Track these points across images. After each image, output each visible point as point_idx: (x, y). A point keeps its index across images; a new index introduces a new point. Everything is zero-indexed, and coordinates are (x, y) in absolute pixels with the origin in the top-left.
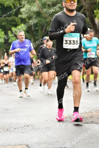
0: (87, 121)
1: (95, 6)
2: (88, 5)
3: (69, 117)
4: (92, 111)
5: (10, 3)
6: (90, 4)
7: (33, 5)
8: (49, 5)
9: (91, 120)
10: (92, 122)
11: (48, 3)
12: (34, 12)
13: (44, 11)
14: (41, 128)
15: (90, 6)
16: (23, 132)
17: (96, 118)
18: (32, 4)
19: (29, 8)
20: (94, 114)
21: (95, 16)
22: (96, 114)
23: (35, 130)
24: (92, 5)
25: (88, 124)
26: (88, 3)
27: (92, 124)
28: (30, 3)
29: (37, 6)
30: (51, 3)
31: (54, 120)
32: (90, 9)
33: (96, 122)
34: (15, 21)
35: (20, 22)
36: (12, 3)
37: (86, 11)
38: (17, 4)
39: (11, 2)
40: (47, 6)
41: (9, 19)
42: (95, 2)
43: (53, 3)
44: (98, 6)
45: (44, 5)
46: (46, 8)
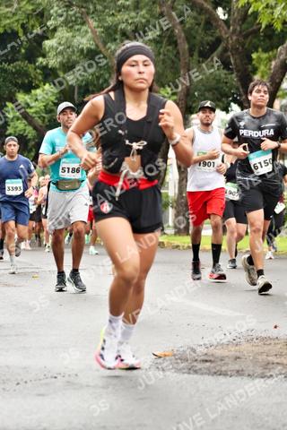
0: (224, 369)
1: (255, 40)
2: (234, 38)
3: (175, 355)
4: (238, 340)
5: (13, 23)
6: (240, 32)
7: (79, 30)
8: (124, 33)
9: (237, 367)
10: (239, 373)
11: (123, 26)
12: (82, 50)
14: (92, 384)
15: (241, 39)
16: (39, 395)
17: (251, 360)
18: (77, 27)
19: (67, 39)
20: (245, 348)
21: (255, 70)
22: (250, 349)
23: (75, 389)
24: (246, 37)
25: (228, 377)
26: (234, 31)
27: (240, 378)
28: (71, 24)
29: (90, 34)
30: (129, 28)
32: (240, 48)
33: (251, 373)
34: (27, 75)
35: (40, 78)
36: (21, 22)
37: (229, 53)
38: (33, 26)
39: (17, 21)
40: (118, 36)
41: (11, 67)
42: (255, 27)
43: (136, 27)
44: (264, 40)
45: (110, 31)
46: (115, 40)
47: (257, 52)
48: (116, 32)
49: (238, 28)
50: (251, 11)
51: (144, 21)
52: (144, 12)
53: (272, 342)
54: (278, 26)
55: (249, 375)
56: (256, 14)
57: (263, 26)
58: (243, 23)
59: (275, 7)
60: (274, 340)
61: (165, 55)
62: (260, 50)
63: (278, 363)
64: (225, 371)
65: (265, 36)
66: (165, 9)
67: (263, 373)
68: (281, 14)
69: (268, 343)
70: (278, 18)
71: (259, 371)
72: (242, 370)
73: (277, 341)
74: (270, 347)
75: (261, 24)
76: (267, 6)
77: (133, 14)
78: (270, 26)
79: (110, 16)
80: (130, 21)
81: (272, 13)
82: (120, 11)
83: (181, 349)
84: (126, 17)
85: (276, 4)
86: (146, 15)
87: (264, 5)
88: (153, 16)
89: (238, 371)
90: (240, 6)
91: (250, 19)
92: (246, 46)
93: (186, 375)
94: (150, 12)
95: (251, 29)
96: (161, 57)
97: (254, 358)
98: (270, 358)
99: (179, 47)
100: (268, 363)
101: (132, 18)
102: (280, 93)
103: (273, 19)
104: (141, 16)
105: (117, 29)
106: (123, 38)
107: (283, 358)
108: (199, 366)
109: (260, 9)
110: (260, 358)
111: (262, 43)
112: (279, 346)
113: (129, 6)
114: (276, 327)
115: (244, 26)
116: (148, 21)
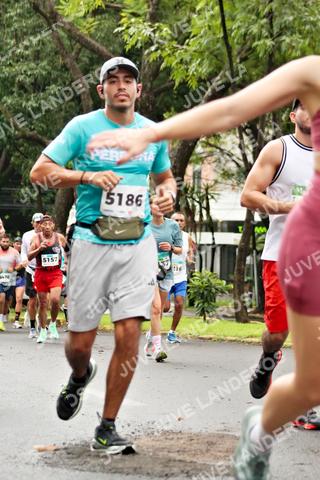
0: (120, 465)
1: (167, 99)
3: (66, 449)
4: (138, 434)
6: (151, 89)
8: (22, 86)
9: (135, 465)
11: (21, 78)
13: (5, 102)
15: (152, 97)
17: (151, 457)
20: (145, 442)
22: (150, 444)
24: (157, 94)
25: (124, 476)
27: (137, 477)
30: (28, 80)
31: (15, 457)
32: (151, 107)
33: (150, 471)
40: (15, 89)
42: (167, 84)
43: (36, 80)
44: (177, 99)
45: (6, 83)
46: (12, 93)
47: (170, 111)
48: (13, 84)
49: (149, 85)
50: (163, 66)
51: (44, 73)
52: (44, 63)
53: (175, 437)
54: (193, 84)
55: (148, 474)
56: (168, 70)
57: (177, 84)
58: (154, 79)
59: (191, 62)
60: (177, 434)
61: (67, 112)
62: (172, 109)
63: (180, 461)
64: (122, 468)
65: (178, 94)
66: (68, 60)
67: (163, 471)
68: (196, 70)
69: (171, 436)
70: (193, 75)
71: (158, 468)
72: (140, 468)
73: (179, 436)
74: (172, 442)
75: (174, 81)
76: (181, 61)
77: (33, 65)
78: (184, 83)
79: (7, 66)
80: (29, 73)
81: (187, 70)
82: (18, 61)
83: (74, 443)
84: (25, 68)
85: (191, 59)
86: (47, 67)
87: (178, 60)
88: (54, 68)
89: (135, 469)
90: (151, 60)
91: (161, 75)
92: (157, 105)
93: (77, 472)
94: (51, 62)
95: (163, 86)
96: (63, 113)
97: (154, 454)
98: (171, 455)
99: (83, 103)
100: (170, 460)
101: (31, 69)
102: (193, 158)
103: (187, 76)
104: (41, 68)
105: (14, 80)
106: (22, 91)
107: (186, 455)
108: (93, 462)
109: (173, 64)
110: (161, 454)
111: (175, 102)
112: (182, 442)
113: (28, 55)
114: (179, 419)
115: (155, 83)
116: (49, 73)
